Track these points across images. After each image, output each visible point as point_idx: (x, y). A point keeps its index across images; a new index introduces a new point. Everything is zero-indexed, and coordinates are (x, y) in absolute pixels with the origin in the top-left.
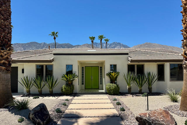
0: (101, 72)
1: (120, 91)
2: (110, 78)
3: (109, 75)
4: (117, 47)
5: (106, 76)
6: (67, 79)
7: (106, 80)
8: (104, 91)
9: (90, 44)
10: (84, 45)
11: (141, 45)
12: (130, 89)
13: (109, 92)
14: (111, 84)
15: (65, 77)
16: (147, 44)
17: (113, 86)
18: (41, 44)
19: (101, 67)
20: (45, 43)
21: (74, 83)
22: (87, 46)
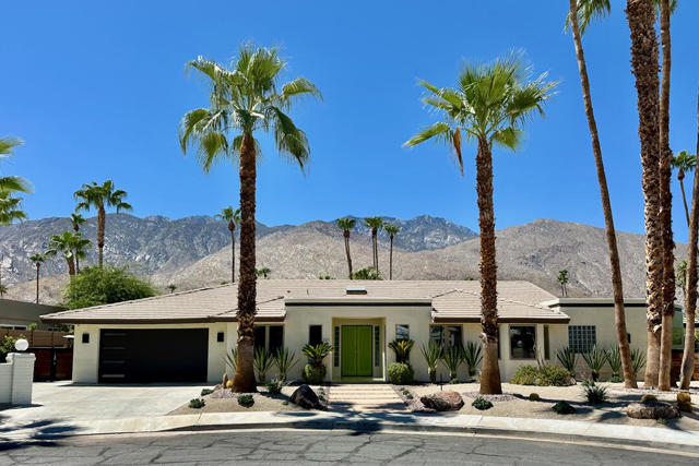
0: (377, 338)
1: (416, 377)
2: (396, 352)
3: (394, 345)
4: (433, 233)
5: (388, 348)
6: (314, 353)
7: (388, 356)
8: (384, 379)
9: (330, 223)
10: (309, 226)
11: (521, 229)
12: (433, 374)
13: (394, 380)
14: (398, 364)
15: (309, 348)
16: (542, 224)
17: (402, 367)
18: (147, 221)
19: (377, 329)
20: (160, 218)
21: (325, 361)
22: (320, 230)
